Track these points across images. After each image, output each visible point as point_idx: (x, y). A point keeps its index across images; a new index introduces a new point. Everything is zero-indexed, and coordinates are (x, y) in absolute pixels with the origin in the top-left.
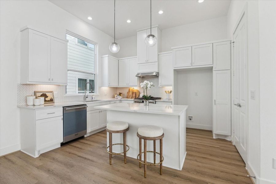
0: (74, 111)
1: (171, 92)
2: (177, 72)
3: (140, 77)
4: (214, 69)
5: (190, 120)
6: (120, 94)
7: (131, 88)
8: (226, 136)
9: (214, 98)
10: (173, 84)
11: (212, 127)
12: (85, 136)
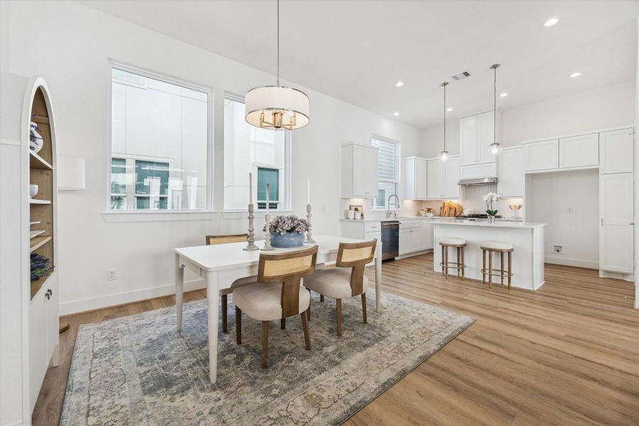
0: (388, 227)
1: (519, 207)
2: (532, 177)
3: (463, 185)
4: (600, 172)
5: (558, 251)
6: (429, 210)
7: (448, 201)
8: (624, 275)
9: (601, 216)
10: (523, 194)
11: (598, 265)
12: (396, 258)
